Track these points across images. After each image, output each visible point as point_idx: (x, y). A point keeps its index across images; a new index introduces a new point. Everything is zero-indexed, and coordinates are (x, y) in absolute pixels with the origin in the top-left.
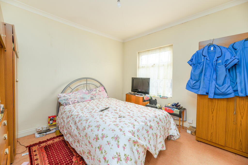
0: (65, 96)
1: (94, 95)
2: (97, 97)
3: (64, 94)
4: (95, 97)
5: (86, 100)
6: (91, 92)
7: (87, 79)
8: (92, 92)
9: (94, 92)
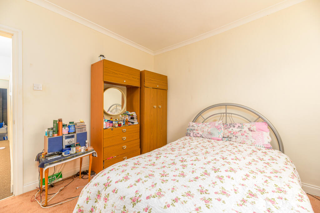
0: (194, 126)
1: (232, 133)
2: (238, 140)
3: (194, 123)
4: (235, 137)
5: (213, 137)
6: (229, 127)
7: (226, 105)
8: (231, 129)
9: (235, 129)
